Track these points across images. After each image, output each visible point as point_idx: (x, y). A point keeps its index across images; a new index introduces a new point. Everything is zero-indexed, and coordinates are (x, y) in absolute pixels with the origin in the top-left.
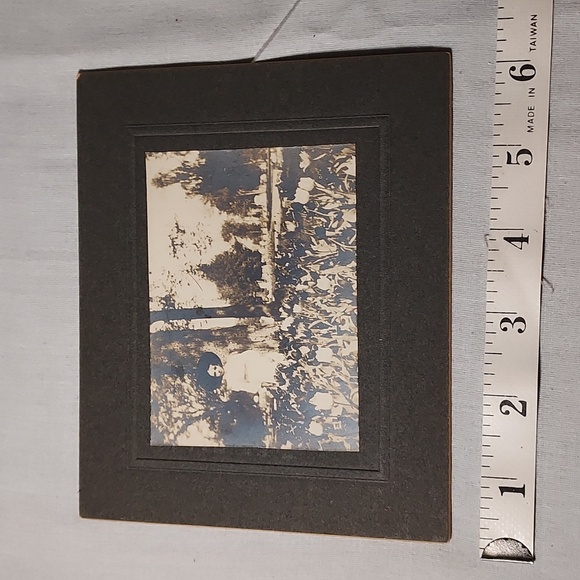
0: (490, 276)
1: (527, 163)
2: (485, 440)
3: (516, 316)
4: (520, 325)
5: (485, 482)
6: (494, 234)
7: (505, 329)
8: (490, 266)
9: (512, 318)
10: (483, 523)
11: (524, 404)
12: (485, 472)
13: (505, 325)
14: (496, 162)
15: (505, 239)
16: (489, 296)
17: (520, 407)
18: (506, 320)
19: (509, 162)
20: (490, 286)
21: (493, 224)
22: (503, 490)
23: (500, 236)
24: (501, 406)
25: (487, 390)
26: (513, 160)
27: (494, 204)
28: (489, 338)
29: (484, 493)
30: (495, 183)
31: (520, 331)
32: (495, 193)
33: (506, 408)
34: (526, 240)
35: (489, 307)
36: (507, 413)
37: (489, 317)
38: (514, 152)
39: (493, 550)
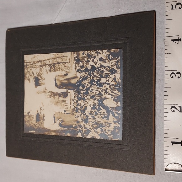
0: (166, 56)
1: (180, 8)
2: (165, 123)
3: (177, 71)
4: (178, 75)
5: (165, 140)
6: (167, 39)
7: (172, 77)
8: (166, 52)
9: (175, 72)
10: (165, 156)
11: (180, 107)
12: (165, 136)
13: (172, 75)
14: (167, 9)
15: (172, 40)
16: (166, 64)
17: (179, 109)
18: (173, 73)
19: (172, 9)
20: (166, 60)
21: (167, 35)
22: (173, 143)
23: (169, 39)
24: (171, 108)
25: (165, 102)
26: (174, 8)
27: (167, 26)
28: (166, 81)
29: (165, 144)
30: (167, 18)
31: (179, 77)
32: (167, 22)
33: (173, 109)
34: (180, 40)
35: (166, 69)
36: (174, 111)
37: (166, 73)
38: (174, 4)
39: (169, 167)
